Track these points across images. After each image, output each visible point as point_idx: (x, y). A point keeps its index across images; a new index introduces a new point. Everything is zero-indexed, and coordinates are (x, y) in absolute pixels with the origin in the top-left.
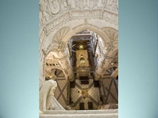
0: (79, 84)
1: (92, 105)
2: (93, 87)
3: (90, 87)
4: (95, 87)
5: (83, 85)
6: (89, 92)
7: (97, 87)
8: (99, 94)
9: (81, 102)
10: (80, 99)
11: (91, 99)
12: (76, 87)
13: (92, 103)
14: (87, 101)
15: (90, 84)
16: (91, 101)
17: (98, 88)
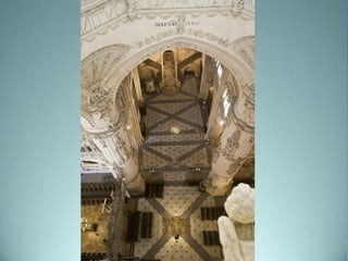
0: (150, 247)
1: (208, 209)
2: (162, 202)
3: (161, 210)
4: (162, 197)
5: (154, 231)
6: (176, 215)
7: (162, 190)
8: (180, 188)
10: (192, 243)
11: (192, 209)
12: (157, 256)
13: (202, 209)
14: (198, 221)
15: (152, 209)
16: (198, 211)
17: (165, 188)
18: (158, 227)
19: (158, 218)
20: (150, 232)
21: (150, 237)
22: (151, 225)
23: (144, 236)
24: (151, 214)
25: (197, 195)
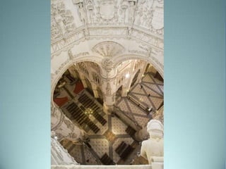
0: (126, 139)
1: (94, 131)
2: (107, 152)
3: (111, 149)
4: (106, 154)
5: (120, 143)
6: (107, 141)
8: (95, 150)
9: (107, 124)
10: (110, 126)
11: (99, 137)
12: (125, 133)
14: (101, 131)
16: (98, 134)
17: (101, 157)
18: (117, 143)
19: (115, 146)
20: (121, 144)
21: (123, 142)
22: (119, 146)
23: (125, 144)
24: (116, 151)
25: (92, 140)
